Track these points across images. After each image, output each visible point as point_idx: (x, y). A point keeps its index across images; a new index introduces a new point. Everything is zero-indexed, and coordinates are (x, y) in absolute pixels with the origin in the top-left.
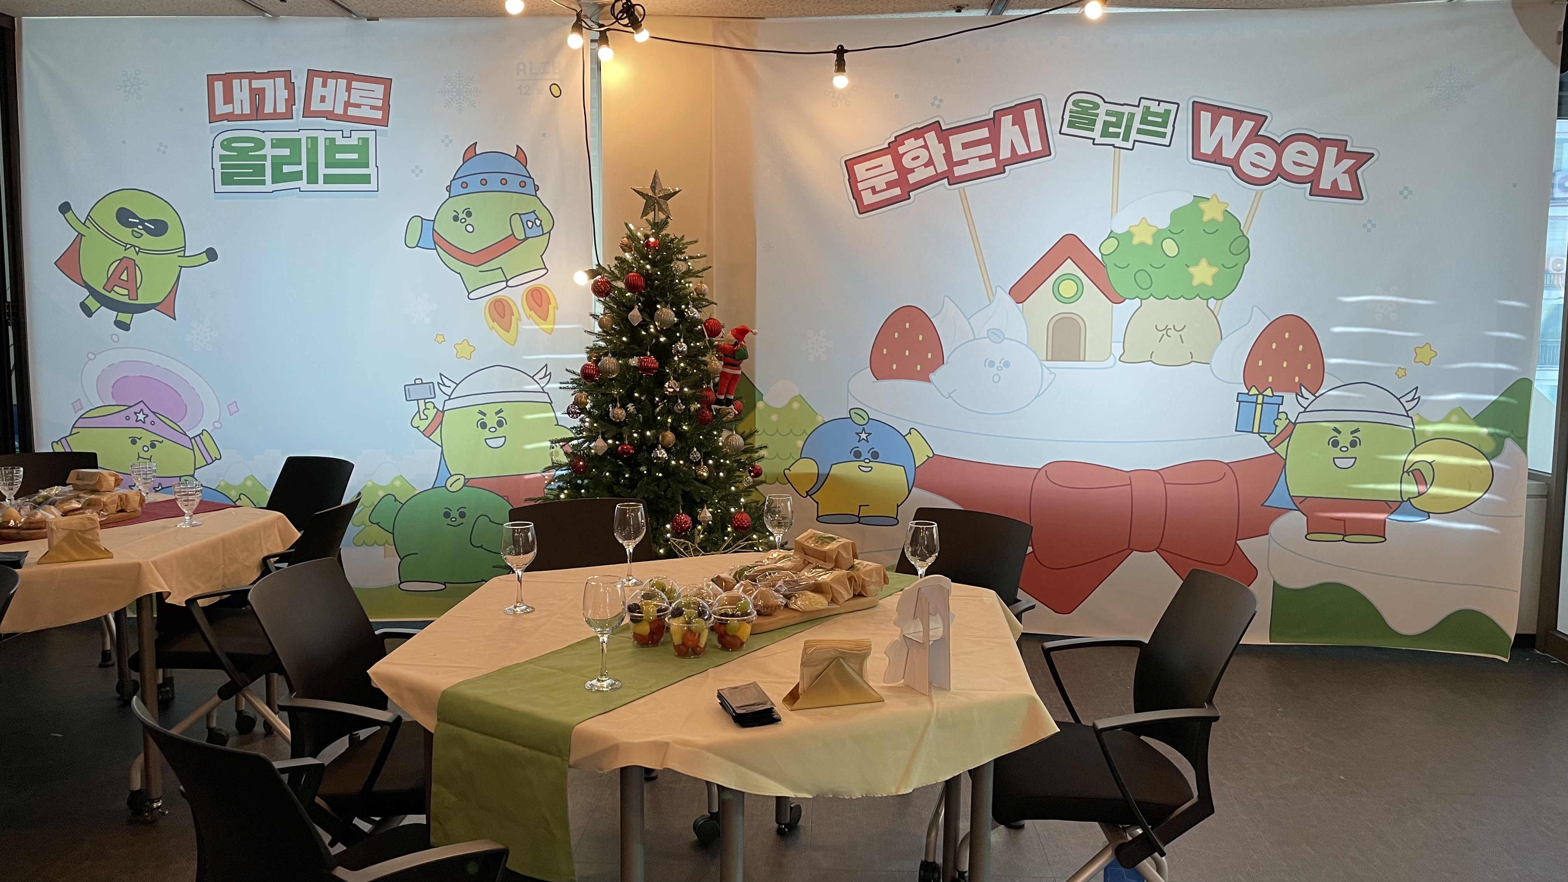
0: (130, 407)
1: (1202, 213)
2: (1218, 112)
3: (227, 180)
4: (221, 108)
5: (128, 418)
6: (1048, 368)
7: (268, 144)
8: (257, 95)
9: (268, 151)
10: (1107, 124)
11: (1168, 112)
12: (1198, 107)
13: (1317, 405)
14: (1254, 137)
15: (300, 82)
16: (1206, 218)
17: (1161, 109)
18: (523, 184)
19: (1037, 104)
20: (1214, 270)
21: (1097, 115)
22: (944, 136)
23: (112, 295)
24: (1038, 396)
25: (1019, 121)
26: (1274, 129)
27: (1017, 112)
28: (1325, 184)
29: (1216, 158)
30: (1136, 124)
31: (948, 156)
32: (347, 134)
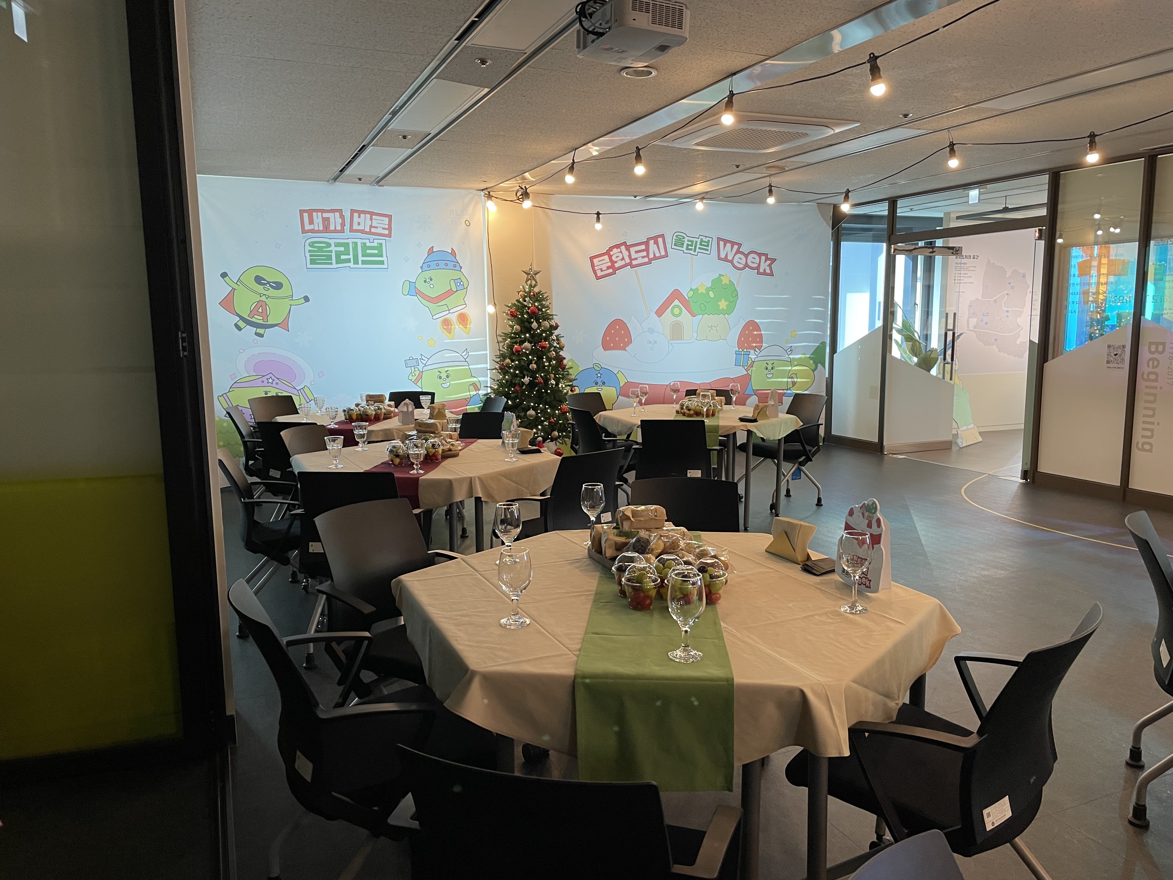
0: (264, 376)
1: (722, 281)
2: (726, 242)
3: (313, 262)
4: (308, 227)
5: (263, 382)
6: (671, 343)
7: (333, 245)
8: (326, 221)
9: (333, 248)
10: (688, 245)
11: (709, 241)
12: (719, 239)
13: (762, 354)
14: (738, 252)
15: (347, 215)
16: (723, 283)
17: (706, 240)
18: (455, 266)
19: (662, 236)
20: (727, 303)
21: (684, 241)
22: (628, 248)
23: (253, 320)
24: (667, 354)
25: (656, 243)
26: (744, 249)
27: (655, 239)
28: (762, 270)
29: (726, 259)
30: (698, 246)
31: (630, 256)
32: (371, 241)
